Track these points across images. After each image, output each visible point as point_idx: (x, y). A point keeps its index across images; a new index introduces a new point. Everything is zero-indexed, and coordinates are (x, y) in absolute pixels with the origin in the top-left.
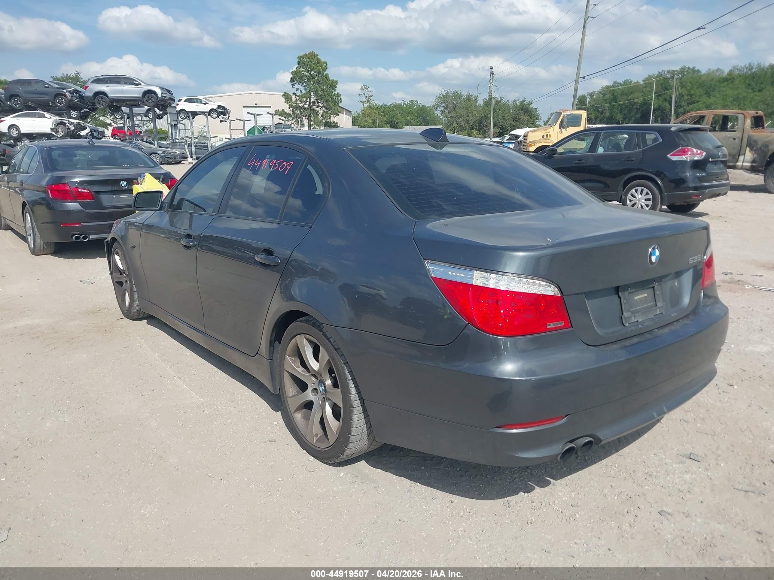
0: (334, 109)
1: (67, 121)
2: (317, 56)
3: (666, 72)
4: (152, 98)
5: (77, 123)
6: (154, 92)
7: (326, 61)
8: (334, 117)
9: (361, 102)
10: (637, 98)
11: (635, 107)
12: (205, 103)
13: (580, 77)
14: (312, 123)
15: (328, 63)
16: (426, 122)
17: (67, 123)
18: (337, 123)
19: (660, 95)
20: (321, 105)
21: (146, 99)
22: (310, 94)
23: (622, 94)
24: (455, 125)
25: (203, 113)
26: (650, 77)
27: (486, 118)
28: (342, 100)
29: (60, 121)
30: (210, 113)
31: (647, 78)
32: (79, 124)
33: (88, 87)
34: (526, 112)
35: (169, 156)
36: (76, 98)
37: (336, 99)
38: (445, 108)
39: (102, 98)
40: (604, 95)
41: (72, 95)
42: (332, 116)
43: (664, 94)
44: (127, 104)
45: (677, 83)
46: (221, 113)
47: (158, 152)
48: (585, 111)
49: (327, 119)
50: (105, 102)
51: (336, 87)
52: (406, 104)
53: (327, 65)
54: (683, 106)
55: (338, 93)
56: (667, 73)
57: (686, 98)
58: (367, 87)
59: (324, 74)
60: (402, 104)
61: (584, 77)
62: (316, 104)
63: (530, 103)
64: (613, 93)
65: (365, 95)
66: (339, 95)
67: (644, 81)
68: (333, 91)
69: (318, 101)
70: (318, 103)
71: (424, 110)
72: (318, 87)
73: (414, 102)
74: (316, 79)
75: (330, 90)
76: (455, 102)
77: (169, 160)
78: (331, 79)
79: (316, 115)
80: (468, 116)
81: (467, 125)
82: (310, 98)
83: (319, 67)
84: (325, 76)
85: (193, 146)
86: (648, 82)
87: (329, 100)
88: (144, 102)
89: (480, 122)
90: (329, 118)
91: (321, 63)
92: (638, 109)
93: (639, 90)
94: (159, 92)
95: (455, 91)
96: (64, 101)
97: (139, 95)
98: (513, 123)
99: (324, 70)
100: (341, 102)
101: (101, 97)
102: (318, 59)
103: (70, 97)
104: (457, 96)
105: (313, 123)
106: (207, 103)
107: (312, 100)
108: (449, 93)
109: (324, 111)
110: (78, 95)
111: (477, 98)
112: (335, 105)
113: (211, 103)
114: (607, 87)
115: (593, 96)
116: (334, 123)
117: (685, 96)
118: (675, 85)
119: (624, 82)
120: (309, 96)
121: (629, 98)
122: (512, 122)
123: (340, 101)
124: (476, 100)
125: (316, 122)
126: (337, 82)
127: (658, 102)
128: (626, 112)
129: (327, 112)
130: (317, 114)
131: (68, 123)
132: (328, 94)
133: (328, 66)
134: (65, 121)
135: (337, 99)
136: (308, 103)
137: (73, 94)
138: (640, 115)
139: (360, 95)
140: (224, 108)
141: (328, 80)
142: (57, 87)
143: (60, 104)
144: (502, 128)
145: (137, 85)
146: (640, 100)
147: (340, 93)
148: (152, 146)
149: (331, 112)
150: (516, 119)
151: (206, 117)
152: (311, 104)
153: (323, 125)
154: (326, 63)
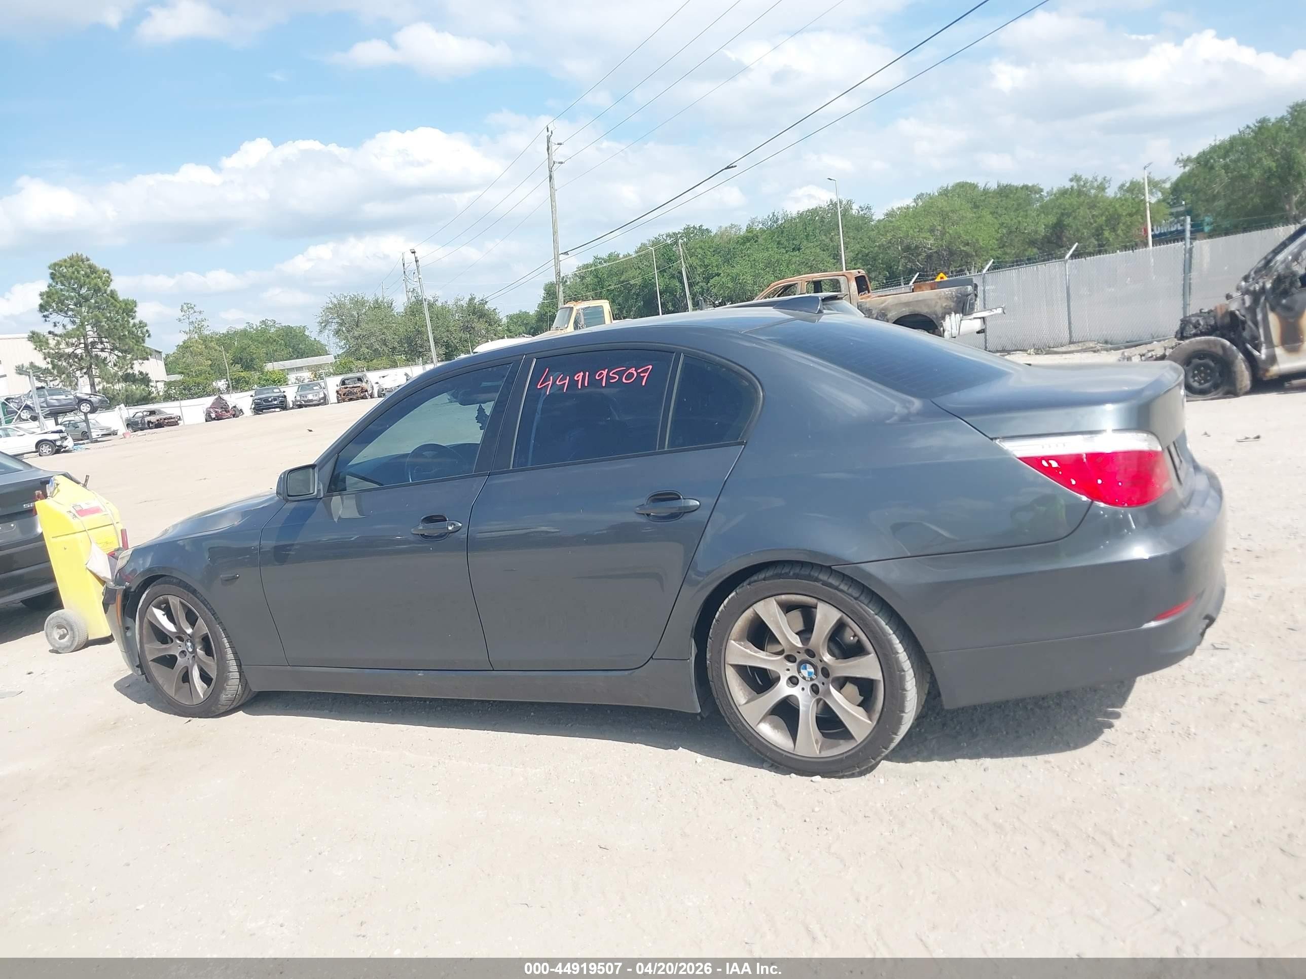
0: (138, 350)
2: (88, 260)
3: (664, 237)
7: (106, 268)
8: (141, 364)
9: (184, 332)
10: (634, 278)
11: (633, 291)
13: (560, 253)
14: (97, 380)
15: (111, 272)
16: (298, 352)
18: (147, 374)
19: (664, 271)
20: (108, 345)
22: (85, 329)
23: (611, 274)
24: (364, 350)
26: (643, 247)
27: (419, 332)
28: (150, 332)
31: (640, 248)
34: (480, 317)
37: (139, 332)
38: (341, 325)
40: (582, 278)
42: (135, 362)
43: (670, 267)
45: (683, 250)
48: (607, 301)
49: (127, 369)
51: (135, 312)
52: (255, 327)
53: (110, 275)
54: (699, 282)
55: (141, 322)
56: (667, 237)
57: (700, 270)
58: (193, 306)
59: (108, 292)
60: (248, 329)
61: (566, 253)
62: (100, 346)
63: (484, 302)
64: (596, 274)
65: (191, 320)
66: (142, 325)
67: (637, 252)
68: (130, 319)
69: (103, 339)
70: (102, 343)
71: (291, 333)
72: (100, 315)
73: (269, 322)
74: (93, 301)
75: (123, 318)
76: (355, 313)
78: (121, 299)
79: (102, 365)
80: (383, 333)
81: (384, 347)
82: (85, 336)
83: (95, 281)
84: (110, 295)
86: (643, 254)
87: (124, 335)
89: (410, 340)
90: (129, 366)
91: (98, 273)
92: (638, 295)
93: (633, 266)
95: (353, 296)
98: (464, 336)
99: (107, 283)
100: (149, 336)
102: (90, 267)
104: (358, 303)
105: (100, 379)
107: (90, 340)
108: (343, 299)
109: (117, 355)
111: (392, 304)
112: (138, 344)
114: (586, 266)
115: (566, 281)
116: (140, 374)
117: (698, 267)
118: (681, 254)
119: (609, 256)
120: (84, 332)
121: (621, 280)
122: (461, 334)
123: (147, 335)
124: (390, 306)
125: (106, 377)
126: (135, 303)
127: (664, 281)
128: (620, 300)
129: (124, 358)
130: (104, 364)
132: (122, 325)
133: (112, 277)
135: (141, 331)
136: (82, 346)
138: (642, 303)
139: (180, 320)
141: (116, 301)
144: (447, 346)
146: (638, 281)
147: (145, 321)
149: (133, 355)
150: (467, 328)
152: (90, 347)
153: (121, 380)
154: (108, 272)
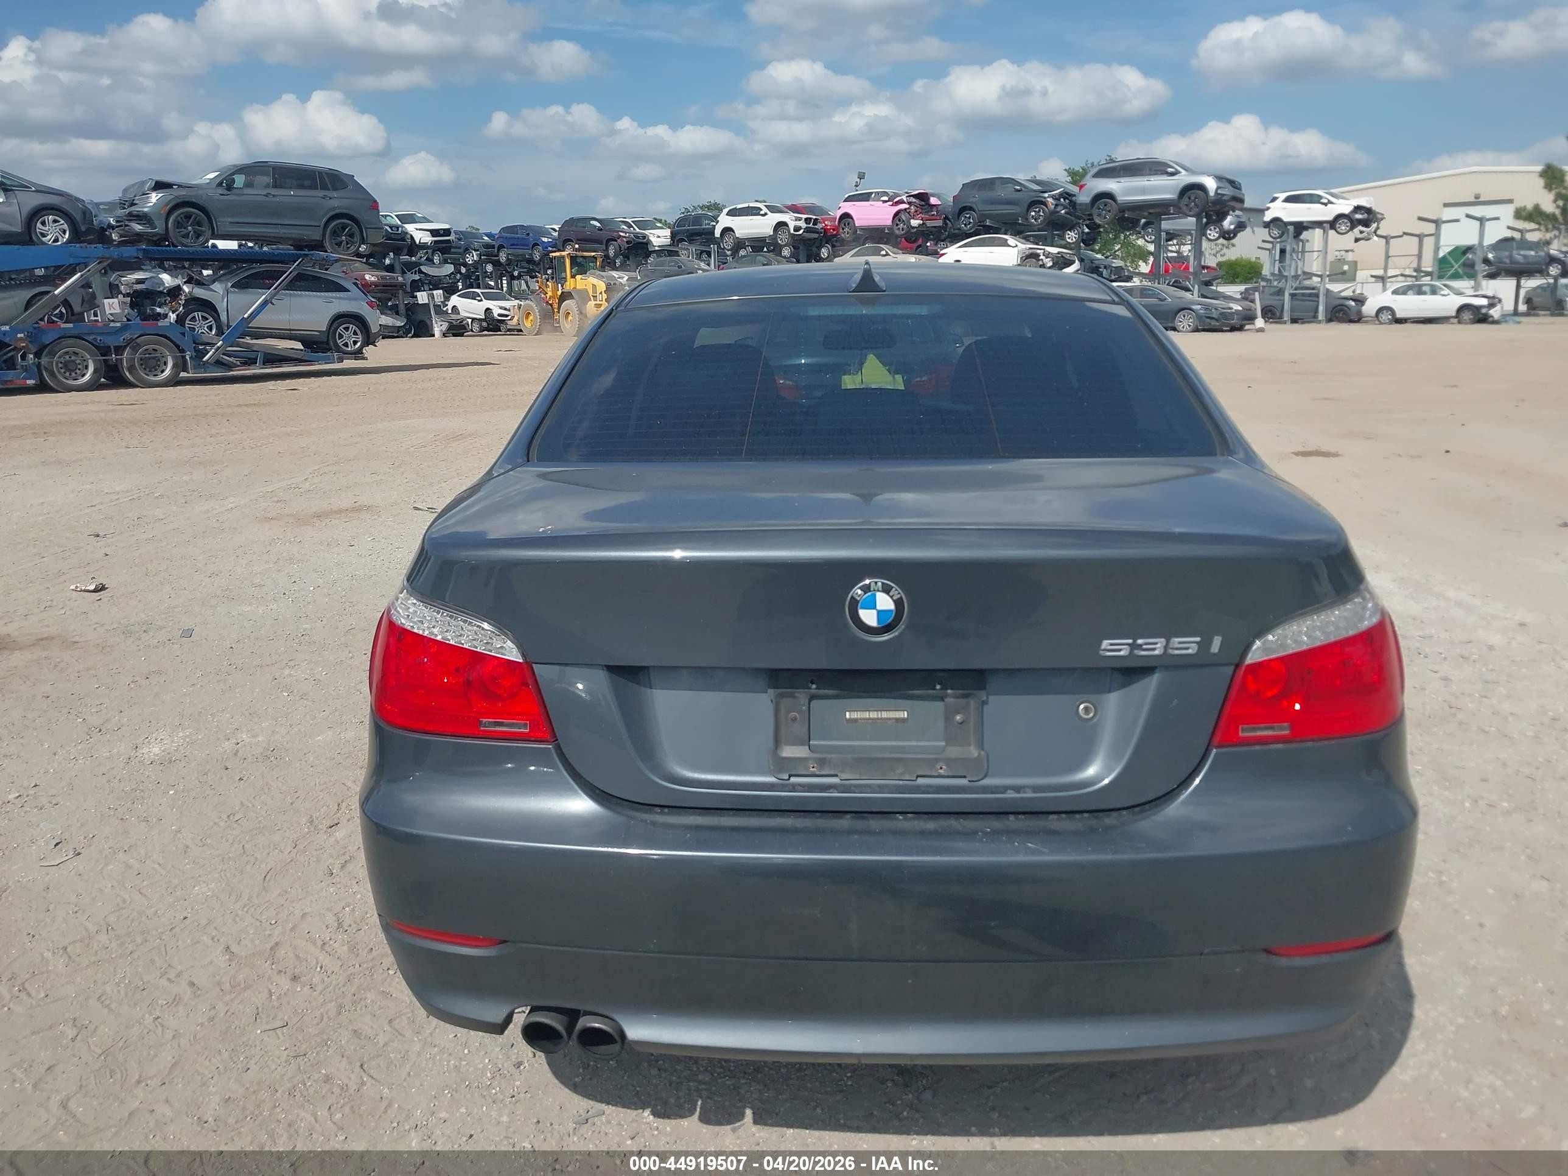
1: (1042, 251)
4: (1196, 198)
5: (1058, 253)
6: (1201, 187)
12: (1325, 201)
17: (1042, 254)
21: (1185, 200)
25: (1319, 224)
29: (1031, 251)
30: (1333, 224)
32: (1062, 256)
33: (1085, 185)
35: (1215, 314)
36: (1062, 208)
39: (1105, 205)
41: (1058, 202)
44: (1150, 213)
46: (1361, 222)
47: (1194, 307)
50: (1109, 211)
77: (1214, 323)
85: (1287, 294)
88: (1180, 208)
94: (1211, 184)
96: (1042, 214)
97: (1173, 194)
101: (1104, 202)
103: (1053, 206)
106: (1330, 202)
110: (1067, 201)
113: (1341, 201)
131: (1044, 255)
134: (1039, 251)
137: (1060, 200)
140: (1369, 211)
142: (1035, 188)
143: (1035, 220)
145: (1172, 174)
148: (1188, 295)
151: (1324, 231)
